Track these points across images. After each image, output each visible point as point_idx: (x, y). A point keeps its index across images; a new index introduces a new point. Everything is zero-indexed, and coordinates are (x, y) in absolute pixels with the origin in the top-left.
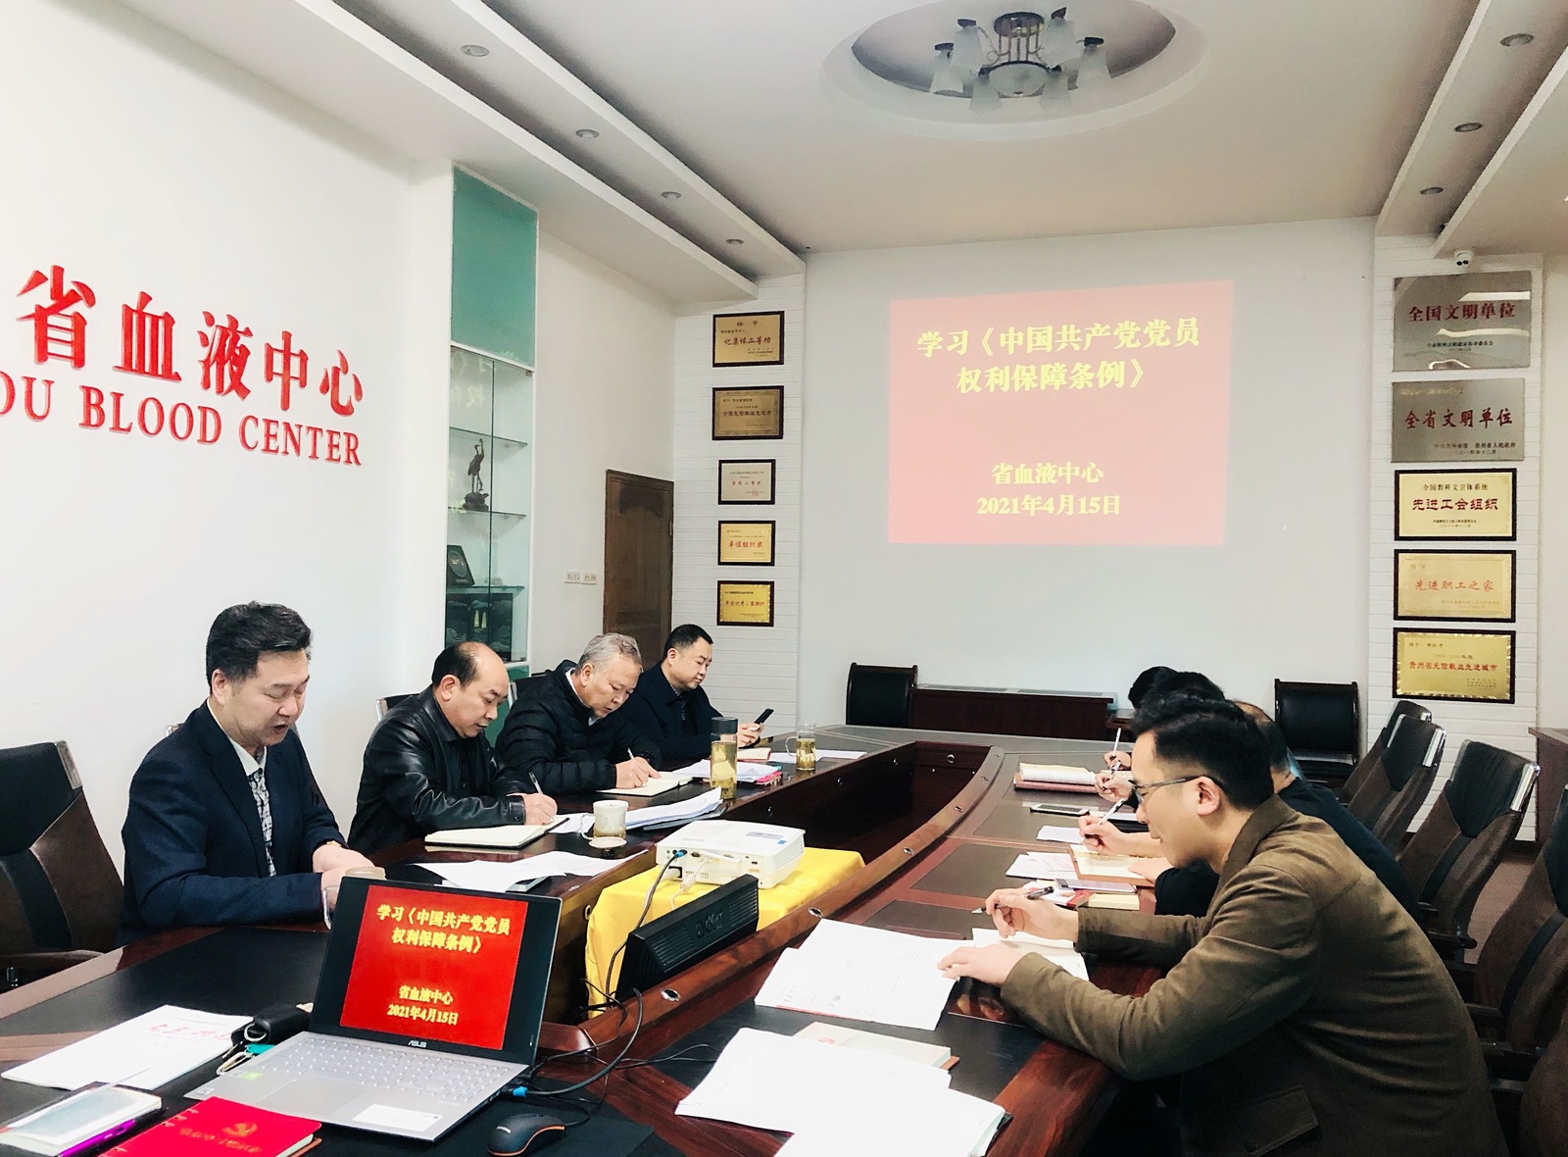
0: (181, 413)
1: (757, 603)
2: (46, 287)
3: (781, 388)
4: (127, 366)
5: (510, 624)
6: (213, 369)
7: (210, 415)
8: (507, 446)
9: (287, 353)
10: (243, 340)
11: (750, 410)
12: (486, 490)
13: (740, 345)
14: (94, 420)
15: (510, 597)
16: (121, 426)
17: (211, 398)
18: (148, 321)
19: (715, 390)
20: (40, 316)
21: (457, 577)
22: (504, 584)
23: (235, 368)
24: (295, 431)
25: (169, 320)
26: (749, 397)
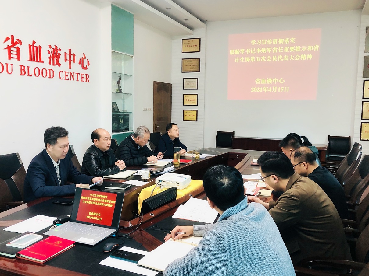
0: (44, 70)
1: (193, 116)
2: (10, 41)
3: (200, 59)
4: (30, 60)
5: (129, 122)
6: (52, 59)
7: (51, 71)
8: (127, 76)
9: (70, 54)
10: (59, 52)
11: (191, 65)
12: (122, 88)
13: (189, 47)
14: (23, 74)
15: (128, 115)
16: (30, 74)
17: (51, 67)
18: (35, 48)
19: (182, 59)
20: (9, 48)
21: (115, 110)
22: (127, 111)
23: (57, 59)
24: (73, 74)
25: (40, 47)
26: (191, 61)
